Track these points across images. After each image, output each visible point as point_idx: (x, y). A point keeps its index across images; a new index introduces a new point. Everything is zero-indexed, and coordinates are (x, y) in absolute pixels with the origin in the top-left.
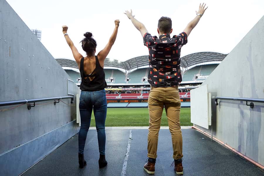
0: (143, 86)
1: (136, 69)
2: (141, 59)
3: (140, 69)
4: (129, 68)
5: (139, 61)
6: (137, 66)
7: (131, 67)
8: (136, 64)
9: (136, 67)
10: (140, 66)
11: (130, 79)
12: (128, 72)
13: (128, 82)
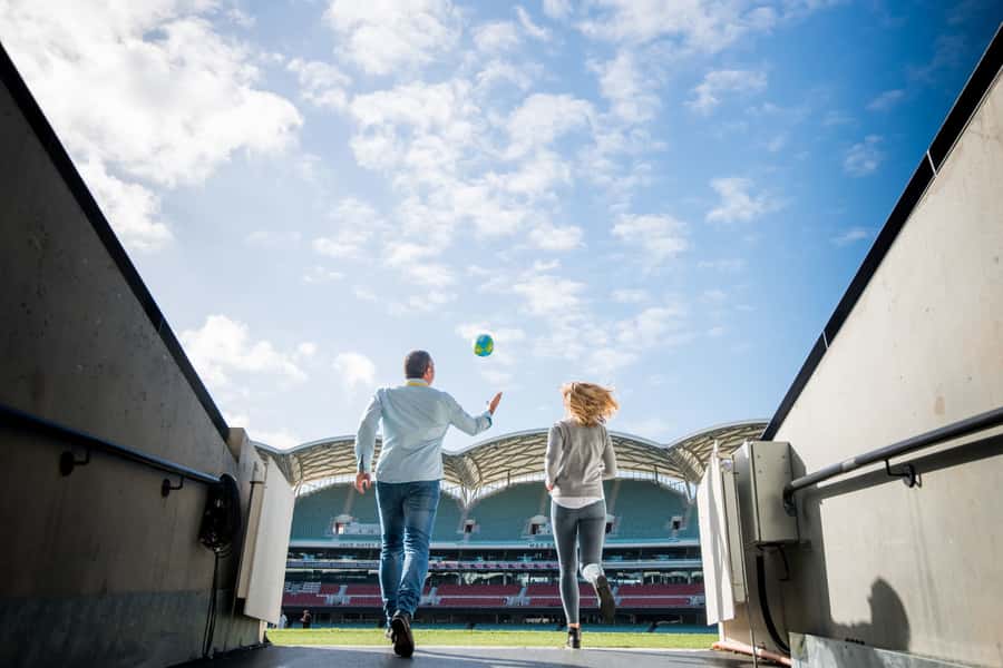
0: (531, 553)
1: (502, 485)
2: (524, 448)
3: (520, 485)
4: (477, 479)
5: (516, 454)
6: (505, 474)
7: (484, 475)
8: (503, 466)
9: (502, 479)
10: (519, 471)
11: (477, 523)
12: (470, 494)
13: (468, 534)
